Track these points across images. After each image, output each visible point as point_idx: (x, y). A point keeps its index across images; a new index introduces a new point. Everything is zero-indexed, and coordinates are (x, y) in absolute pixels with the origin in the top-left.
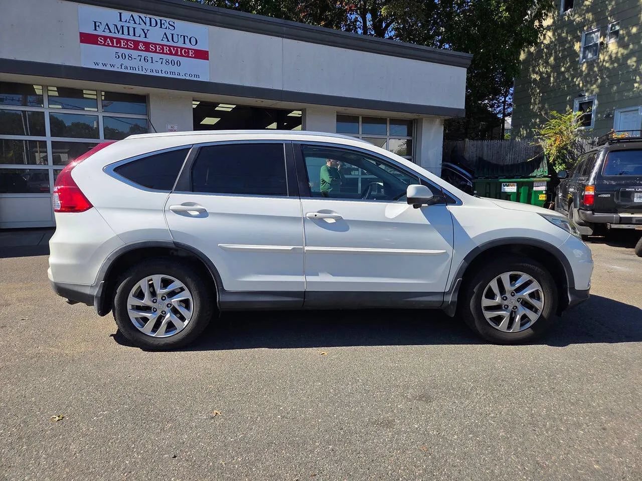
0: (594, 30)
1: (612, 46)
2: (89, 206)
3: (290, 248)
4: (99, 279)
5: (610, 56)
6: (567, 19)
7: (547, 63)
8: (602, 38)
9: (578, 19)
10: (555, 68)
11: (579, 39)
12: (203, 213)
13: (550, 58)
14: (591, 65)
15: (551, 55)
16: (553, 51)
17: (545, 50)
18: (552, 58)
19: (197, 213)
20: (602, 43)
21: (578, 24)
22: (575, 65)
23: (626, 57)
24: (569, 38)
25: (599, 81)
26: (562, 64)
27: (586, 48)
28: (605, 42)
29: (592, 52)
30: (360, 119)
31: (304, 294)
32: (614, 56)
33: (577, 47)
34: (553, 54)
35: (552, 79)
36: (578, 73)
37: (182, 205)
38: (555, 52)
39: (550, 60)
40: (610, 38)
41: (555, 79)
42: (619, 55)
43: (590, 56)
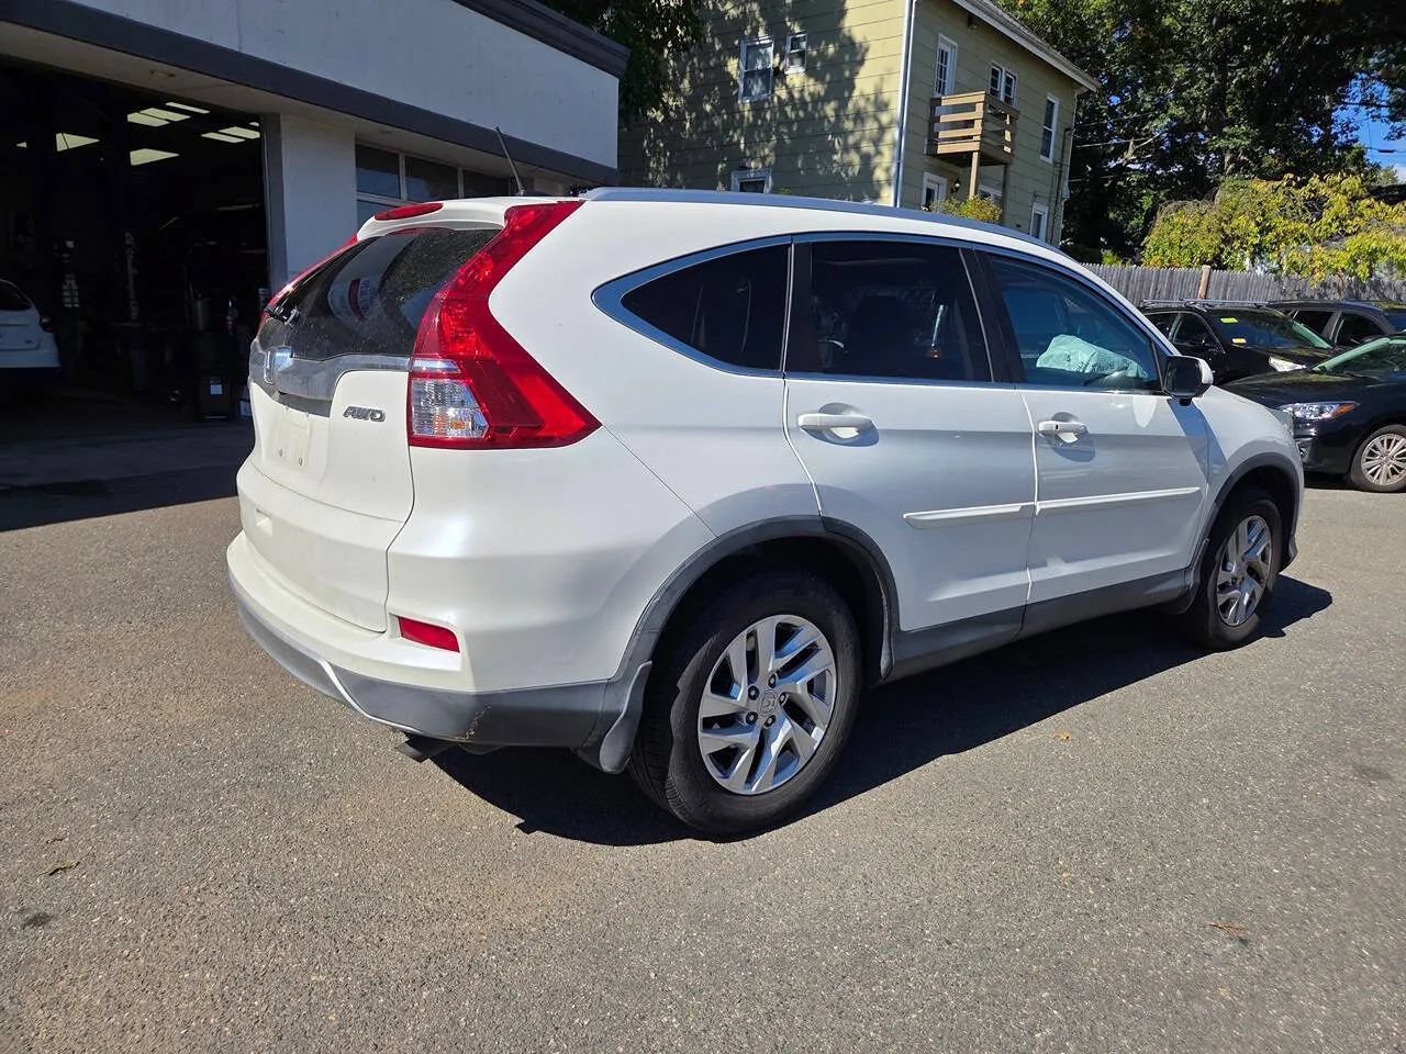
0: (762, 42)
1: (796, 75)
2: (588, 424)
3: (1015, 508)
4: (630, 659)
5: (790, 94)
6: (711, 7)
7: (678, 92)
8: (777, 60)
9: (733, 13)
10: (694, 103)
11: (735, 53)
12: (867, 435)
13: (681, 82)
14: (758, 108)
15: (683, 76)
16: (688, 69)
17: (671, 62)
18: (686, 82)
19: (851, 433)
20: (776, 70)
21: (735, 20)
22: (728, 102)
23: (818, 100)
24: (717, 48)
25: (774, 138)
26: (706, 98)
27: (750, 75)
28: (781, 68)
29: (760, 82)
30: (402, 163)
31: (1023, 612)
32: (796, 95)
33: (733, 66)
34: (688, 74)
35: (688, 125)
36: (734, 122)
37: (823, 410)
38: (692, 72)
39: (682, 86)
40: (792, 64)
41: (696, 124)
42: (806, 94)
43: (756, 89)
